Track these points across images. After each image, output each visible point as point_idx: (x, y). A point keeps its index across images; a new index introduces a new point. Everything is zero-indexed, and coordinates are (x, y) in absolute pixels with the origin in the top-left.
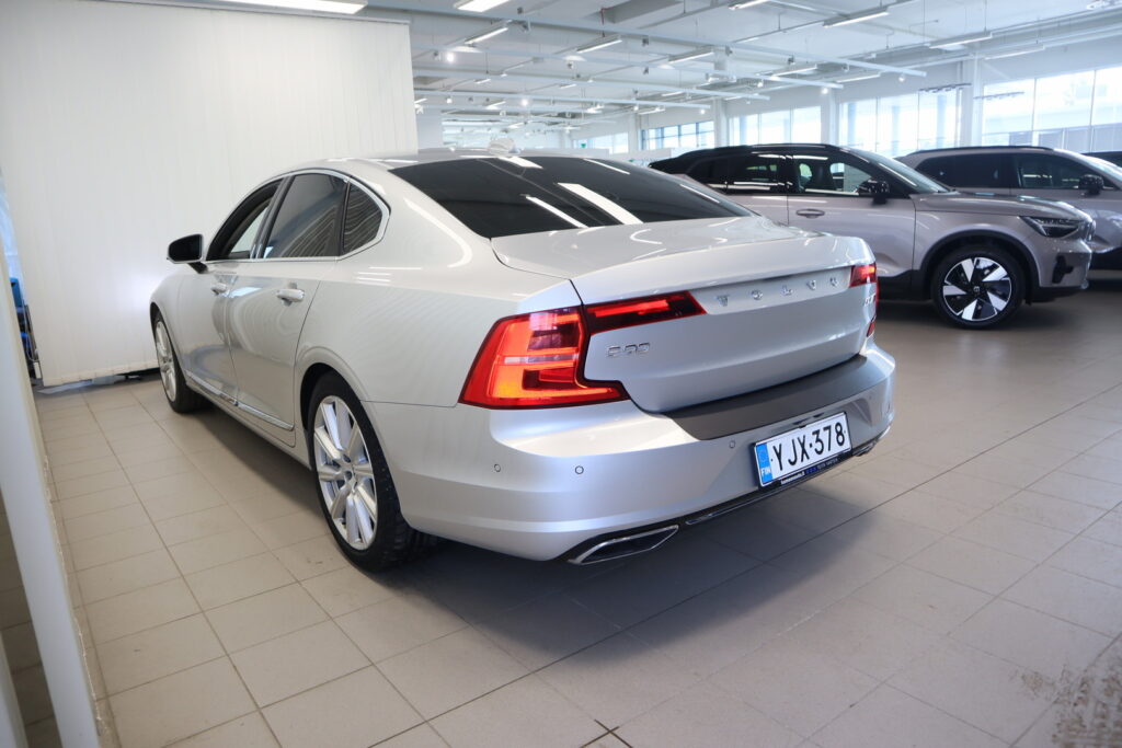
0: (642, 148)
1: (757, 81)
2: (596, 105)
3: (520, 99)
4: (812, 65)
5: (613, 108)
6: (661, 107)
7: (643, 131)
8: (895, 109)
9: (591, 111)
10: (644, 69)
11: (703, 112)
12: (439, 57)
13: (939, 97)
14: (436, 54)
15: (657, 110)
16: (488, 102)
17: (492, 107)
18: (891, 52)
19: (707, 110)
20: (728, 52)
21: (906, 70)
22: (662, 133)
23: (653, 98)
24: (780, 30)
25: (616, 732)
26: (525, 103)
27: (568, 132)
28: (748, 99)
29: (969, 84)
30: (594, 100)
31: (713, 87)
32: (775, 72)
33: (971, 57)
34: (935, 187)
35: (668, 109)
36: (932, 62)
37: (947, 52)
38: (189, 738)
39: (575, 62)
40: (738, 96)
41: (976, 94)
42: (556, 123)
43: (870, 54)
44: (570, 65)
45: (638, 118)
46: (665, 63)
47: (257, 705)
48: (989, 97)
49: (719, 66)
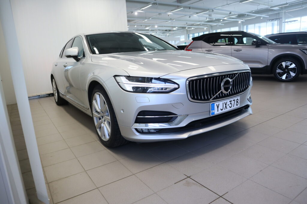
0: (188, 39)
1: (221, 19)
2: (176, 27)
3: (155, 26)
4: (236, 15)
5: (180, 28)
6: (194, 28)
7: (188, 35)
8: (260, 27)
9: (174, 29)
10: (189, 16)
11: (205, 29)
12: (133, 13)
13: (272, 23)
14: (132, 13)
15: (193, 28)
16: (146, 27)
17: (147, 28)
18: (259, 11)
19: (206, 28)
20: (213, 11)
21: (263, 16)
22: (194, 35)
23: (191, 25)
24: (227, 4)
25: (190, 177)
26: (156, 27)
27: (168, 35)
28: (218, 25)
29: (282, 18)
30: (175, 26)
31: (208, 22)
32: (226, 17)
33: (282, 11)
34: (274, 43)
35: (196, 28)
36: (270, 13)
37: (275, 10)
38: (66, 177)
39: (170, 14)
40: (215, 24)
41: (283, 21)
42: (164, 33)
43: (253, 11)
44: (169, 15)
45: (187, 31)
46: (195, 15)
47: (85, 170)
48: (287, 22)
49: (210, 15)
